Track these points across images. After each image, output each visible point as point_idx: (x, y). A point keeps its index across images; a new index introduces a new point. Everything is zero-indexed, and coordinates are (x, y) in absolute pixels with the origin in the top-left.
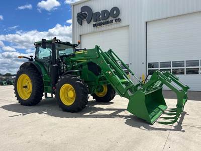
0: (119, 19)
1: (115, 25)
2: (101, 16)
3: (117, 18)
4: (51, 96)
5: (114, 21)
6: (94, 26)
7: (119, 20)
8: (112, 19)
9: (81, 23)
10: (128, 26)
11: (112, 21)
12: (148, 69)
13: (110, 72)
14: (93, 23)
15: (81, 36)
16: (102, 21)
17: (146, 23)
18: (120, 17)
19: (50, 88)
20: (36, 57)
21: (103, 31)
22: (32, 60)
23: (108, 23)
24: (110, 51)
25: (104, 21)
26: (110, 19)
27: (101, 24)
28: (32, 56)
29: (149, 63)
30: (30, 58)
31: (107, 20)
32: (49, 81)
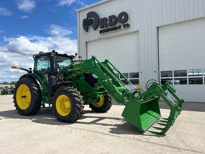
0: (128, 24)
1: (123, 31)
2: (108, 22)
3: (126, 24)
4: (48, 106)
5: (122, 27)
6: (101, 32)
7: (128, 26)
8: (120, 24)
9: (87, 30)
10: (138, 31)
11: (120, 27)
12: (161, 78)
13: (106, 80)
14: (99, 29)
15: (87, 43)
16: (110, 27)
17: (158, 28)
18: (129, 22)
19: (47, 98)
20: (34, 69)
21: (110, 38)
22: (31, 72)
23: (115, 29)
24: (107, 61)
25: (112, 27)
26: (118, 25)
27: (108, 30)
28: (31, 69)
29: (161, 72)
30: (29, 70)
31: (115, 26)
32: (47, 92)
